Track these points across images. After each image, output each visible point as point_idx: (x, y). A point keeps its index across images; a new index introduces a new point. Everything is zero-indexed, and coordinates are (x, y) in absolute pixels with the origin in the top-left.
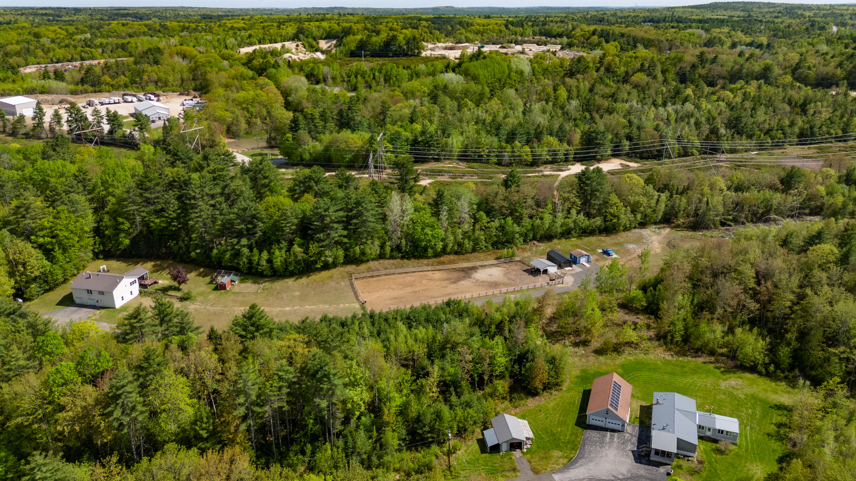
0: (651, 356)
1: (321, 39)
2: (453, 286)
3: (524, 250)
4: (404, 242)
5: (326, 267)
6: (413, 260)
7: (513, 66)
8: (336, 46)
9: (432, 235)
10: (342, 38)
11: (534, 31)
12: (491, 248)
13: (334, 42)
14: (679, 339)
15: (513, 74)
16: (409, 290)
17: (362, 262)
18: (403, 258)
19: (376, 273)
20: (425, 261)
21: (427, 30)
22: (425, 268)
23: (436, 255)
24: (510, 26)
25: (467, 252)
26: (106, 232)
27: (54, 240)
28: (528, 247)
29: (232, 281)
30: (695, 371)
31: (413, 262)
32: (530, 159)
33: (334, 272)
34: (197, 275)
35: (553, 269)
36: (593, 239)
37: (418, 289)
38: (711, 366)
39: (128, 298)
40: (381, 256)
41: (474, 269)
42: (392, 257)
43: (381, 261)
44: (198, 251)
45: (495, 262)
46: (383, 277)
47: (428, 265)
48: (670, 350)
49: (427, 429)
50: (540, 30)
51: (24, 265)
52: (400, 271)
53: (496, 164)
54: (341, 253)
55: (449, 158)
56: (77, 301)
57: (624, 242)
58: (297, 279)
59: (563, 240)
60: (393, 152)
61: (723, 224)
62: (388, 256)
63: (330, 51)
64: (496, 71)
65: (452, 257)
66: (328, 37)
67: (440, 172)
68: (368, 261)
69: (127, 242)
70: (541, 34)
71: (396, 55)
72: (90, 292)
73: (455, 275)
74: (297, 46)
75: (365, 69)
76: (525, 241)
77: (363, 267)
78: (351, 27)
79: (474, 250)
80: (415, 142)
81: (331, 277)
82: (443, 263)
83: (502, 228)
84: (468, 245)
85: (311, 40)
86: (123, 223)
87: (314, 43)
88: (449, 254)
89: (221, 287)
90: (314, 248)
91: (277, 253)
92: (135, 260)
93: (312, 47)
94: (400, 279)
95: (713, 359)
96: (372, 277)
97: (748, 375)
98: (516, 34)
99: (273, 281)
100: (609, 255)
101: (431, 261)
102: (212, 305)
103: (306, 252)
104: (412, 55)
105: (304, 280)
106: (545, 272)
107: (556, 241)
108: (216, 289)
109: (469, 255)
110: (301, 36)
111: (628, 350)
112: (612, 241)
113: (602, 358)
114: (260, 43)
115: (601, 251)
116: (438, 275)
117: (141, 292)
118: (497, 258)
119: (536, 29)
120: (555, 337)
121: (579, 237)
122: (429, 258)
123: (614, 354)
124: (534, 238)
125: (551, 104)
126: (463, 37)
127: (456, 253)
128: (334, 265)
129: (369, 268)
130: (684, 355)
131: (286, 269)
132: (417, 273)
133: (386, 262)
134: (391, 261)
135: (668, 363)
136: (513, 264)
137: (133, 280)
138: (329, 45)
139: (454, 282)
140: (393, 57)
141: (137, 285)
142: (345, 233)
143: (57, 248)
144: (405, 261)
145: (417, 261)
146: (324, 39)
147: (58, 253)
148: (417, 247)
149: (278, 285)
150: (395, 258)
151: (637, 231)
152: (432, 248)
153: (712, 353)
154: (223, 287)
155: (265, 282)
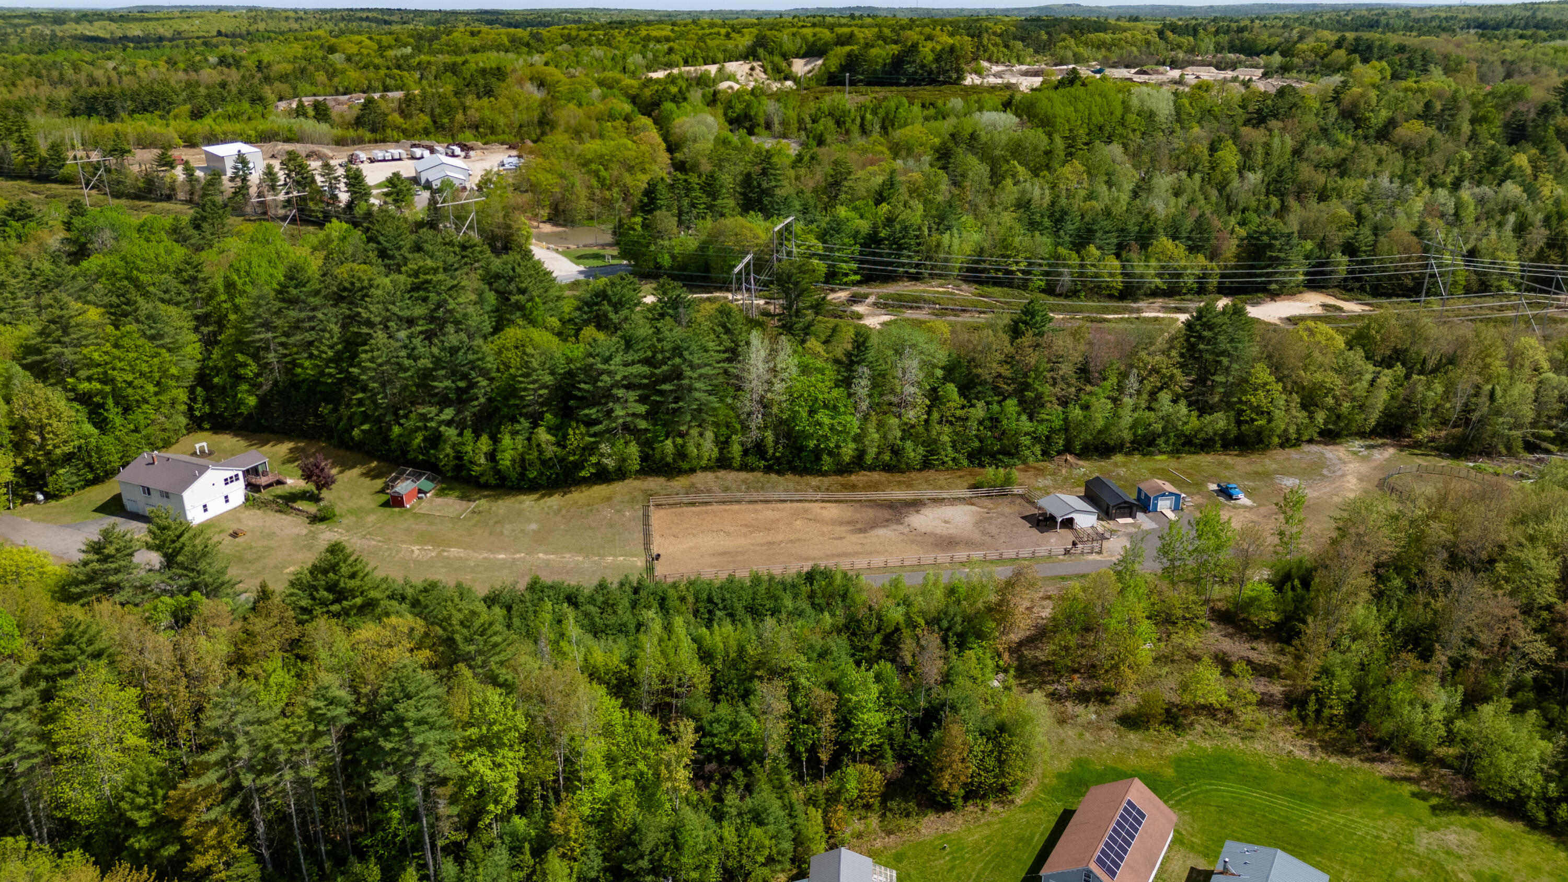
0: (1259, 746)
1: (797, 56)
2: (856, 538)
3: (1040, 472)
4: (769, 435)
5: (603, 476)
6: (789, 476)
7: (1135, 102)
8: (821, 70)
9: (832, 428)
12: (965, 463)
13: (819, 62)
14: (1339, 711)
15: (1131, 118)
16: (760, 538)
17: (680, 472)
18: (768, 470)
19: (704, 497)
20: (815, 481)
21: (998, 40)
22: (810, 494)
23: (842, 469)
24: (1169, 34)
25: (910, 468)
26: (216, 380)
27: (108, 388)
28: (1050, 466)
29: (420, 491)
30: (1360, 797)
31: (790, 480)
32: (1118, 282)
33: (618, 488)
34: (365, 475)
35: (1086, 520)
36: (1205, 460)
37: (780, 537)
38: (1407, 789)
39: (218, 508)
40: (723, 463)
41: (916, 505)
43: (721, 473)
44: (366, 427)
46: (715, 507)
47: (818, 489)
48: (1310, 734)
49: (644, 863)
50: (1231, 41)
51: (41, 429)
52: (755, 496)
53: (1043, 291)
54: (634, 450)
55: (940, 274)
56: (129, 506)
57: (1276, 472)
58: (543, 496)
59: (1137, 457)
60: (821, 258)
61: (1530, 447)
62: (737, 462)
64: (1095, 110)
65: (876, 476)
66: (810, 52)
67: (914, 302)
68: (693, 470)
69: (252, 401)
70: (1233, 49)
71: (914, 81)
72: (147, 491)
73: (870, 513)
74: (752, 69)
75: (848, 106)
76: (1045, 453)
77: (680, 482)
79: (926, 465)
80: (872, 240)
81: (609, 499)
82: (853, 487)
83: (994, 421)
84: (914, 453)
85: (777, 59)
86: (245, 365)
87: (784, 65)
88: (871, 468)
89: (396, 502)
90: (576, 436)
91: (507, 440)
92: (265, 436)
93: (779, 71)
94: (746, 513)
95: (1416, 770)
96: (693, 504)
97: (1499, 823)
99: (497, 498)
100: (1230, 497)
101: (827, 481)
102: (364, 537)
103: (561, 444)
104: (945, 83)
105: (555, 501)
106: (1068, 523)
107: (1119, 458)
108: (386, 504)
109: (914, 475)
110: (760, 51)
111: (1204, 721)
112: (1249, 468)
113: (1133, 737)
114: (686, 63)
115: (1213, 487)
116: (832, 511)
117: (247, 499)
118: (975, 487)
119: (1224, 39)
120: (1040, 674)
121: (1176, 452)
122: (824, 474)
123: (1166, 731)
124: (1068, 449)
125: (1197, 176)
126: (1070, 54)
127: (888, 468)
128: (620, 474)
129: (693, 485)
130: (1345, 751)
131: (523, 475)
132: (788, 505)
133: (730, 477)
134: (743, 475)
135: (1298, 766)
136: (1006, 501)
137: (233, 473)
138: (809, 67)
139: (861, 531)
140: (907, 85)
141: (241, 484)
142: (642, 409)
143: (110, 402)
144: (773, 476)
145: (797, 478)
146: (802, 57)
147: (113, 414)
148: (801, 449)
149: (504, 506)
150: (752, 470)
151: (1314, 448)
152: (831, 454)
153: (1417, 754)
154: (398, 501)
155: (483, 497)
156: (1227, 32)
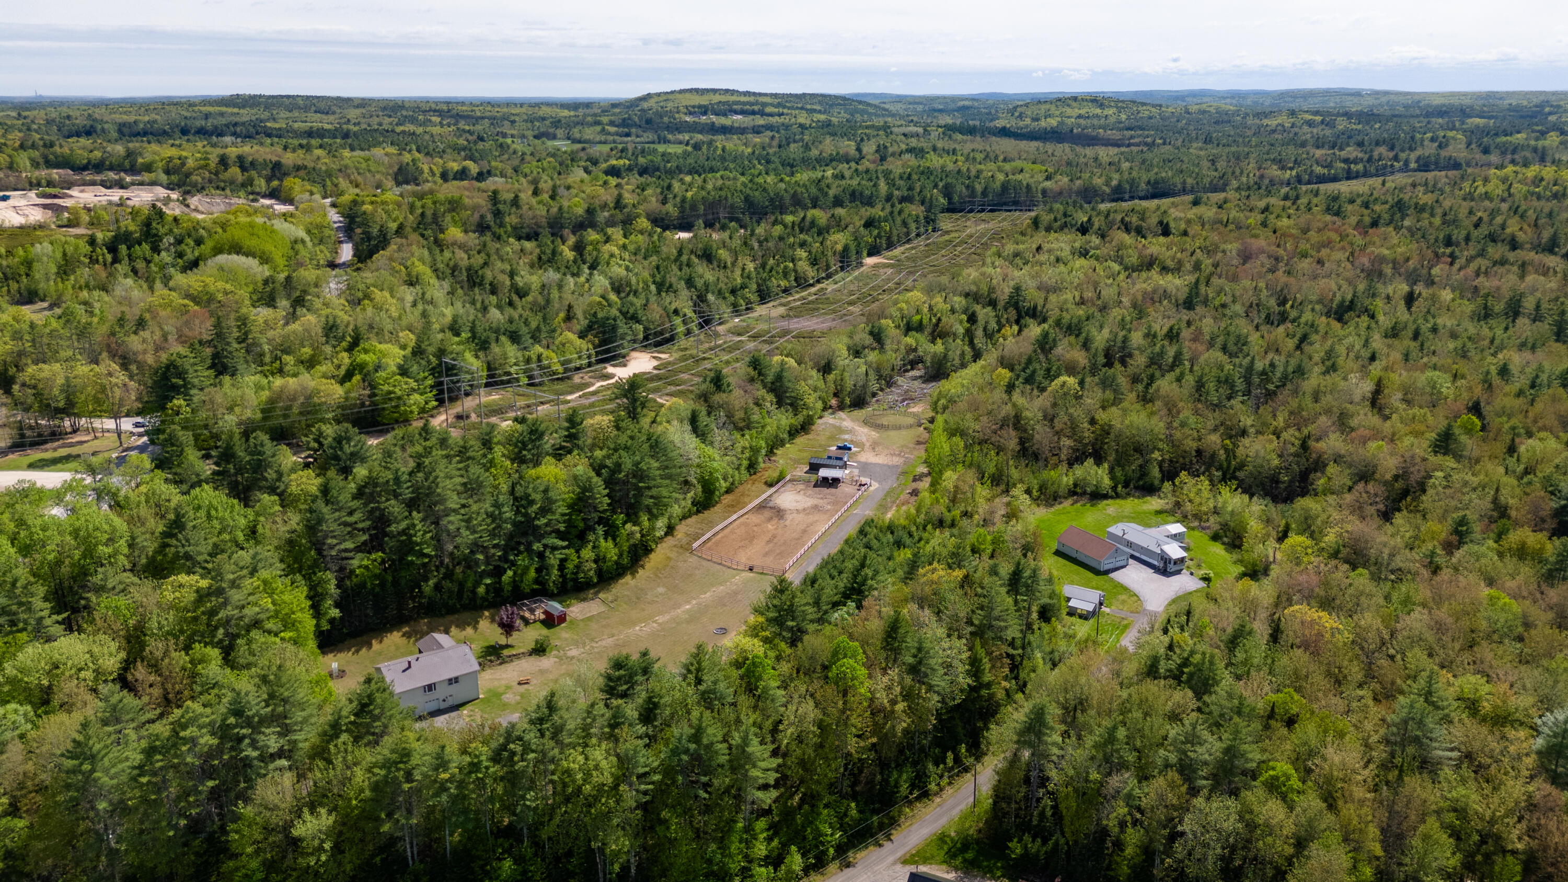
2: (790, 523)
6: (705, 512)
12: (748, 475)
16: (760, 542)
17: (672, 529)
18: (698, 512)
20: (717, 510)
25: (735, 487)
33: (662, 551)
37: (765, 538)
41: (768, 501)
42: (692, 514)
43: (684, 523)
45: (773, 489)
46: (714, 539)
57: (833, 435)
58: (633, 574)
59: (782, 449)
68: (674, 527)
73: (766, 512)
77: (679, 535)
81: (669, 558)
82: (734, 505)
94: (732, 535)
96: (705, 542)
99: (606, 589)
100: (849, 449)
101: (720, 507)
102: (595, 641)
105: (644, 573)
109: (740, 491)
112: (822, 437)
115: (834, 448)
116: (754, 518)
118: (770, 484)
121: (789, 441)
122: (714, 505)
129: (686, 534)
131: (620, 564)
132: (734, 524)
133: (690, 523)
134: (692, 520)
136: (791, 485)
139: (783, 519)
144: (701, 515)
145: (710, 511)
148: (708, 492)
149: (621, 590)
151: (821, 421)
152: (718, 489)
154: (562, 619)
155: (596, 594)
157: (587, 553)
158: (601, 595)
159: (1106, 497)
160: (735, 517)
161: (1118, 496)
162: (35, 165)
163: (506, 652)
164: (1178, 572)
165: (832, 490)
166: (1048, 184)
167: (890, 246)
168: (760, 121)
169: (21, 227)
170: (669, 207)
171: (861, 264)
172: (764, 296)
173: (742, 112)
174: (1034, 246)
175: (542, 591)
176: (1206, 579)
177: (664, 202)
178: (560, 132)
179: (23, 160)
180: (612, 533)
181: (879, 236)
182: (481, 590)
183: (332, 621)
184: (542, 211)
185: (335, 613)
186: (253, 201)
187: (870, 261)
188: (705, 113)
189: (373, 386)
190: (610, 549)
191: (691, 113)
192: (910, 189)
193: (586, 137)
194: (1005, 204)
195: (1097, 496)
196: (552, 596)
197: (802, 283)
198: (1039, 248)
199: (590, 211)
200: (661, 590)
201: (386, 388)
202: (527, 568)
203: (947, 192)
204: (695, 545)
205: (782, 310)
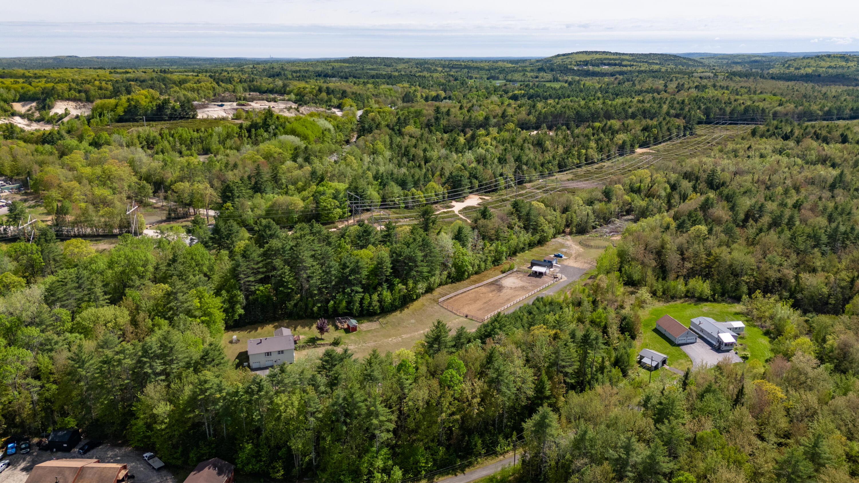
1: (14, 101)
2: (503, 294)
4: (453, 270)
5: (418, 298)
6: (458, 283)
8: (37, 109)
10: (45, 100)
11: (243, 88)
13: (34, 104)
16: (480, 302)
17: (434, 290)
18: (452, 282)
19: (448, 296)
20: (466, 283)
22: (471, 287)
23: (468, 277)
25: (482, 271)
33: (421, 301)
36: (541, 249)
37: (484, 301)
40: (443, 283)
41: (498, 281)
42: (446, 283)
43: (442, 287)
45: (504, 275)
46: (455, 298)
47: (470, 284)
52: (460, 291)
54: (424, 285)
57: (557, 248)
58: (401, 311)
59: (522, 253)
61: (594, 228)
63: (32, 115)
65: (477, 276)
66: (24, 98)
70: (251, 90)
71: (171, 118)
72: (268, 354)
73: (493, 287)
76: (506, 257)
77: (435, 294)
78: (53, 88)
79: (485, 269)
81: (424, 305)
82: (476, 281)
84: (483, 265)
87: (6, 106)
90: (411, 284)
91: (385, 293)
93: (6, 111)
95: (683, 300)
96: (449, 299)
98: (227, 90)
99: (385, 317)
101: (470, 281)
103: (406, 289)
104: (189, 118)
105: (406, 311)
106: (545, 273)
108: (346, 333)
109: (484, 274)
111: (644, 305)
112: (551, 249)
115: (552, 256)
116: (484, 289)
118: (503, 272)
119: (245, 85)
121: (529, 249)
122: (466, 279)
127: (476, 273)
128: (422, 295)
129: (440, 294)
130: (668, 302)
131: (393, 305)
132: (471, 291)
136: (517, 273)
138: (27, 107)
139: (500, 292)
146: (19, 101)
148: (460, 272)
150: (448, 284)
152: (467, 271)
153: (680, 297)
154: (354, 329)
155: (378, 319)
156: (245, 81)
157: (375, 297)
158: (380, 320)
159: (707, 300)
160: (473, 287)
161: (715, 301)
162: (245, 90)
163: (319, 342)
164: (728, 351)
165: (538, 279)
166: (779, 108)
167: (657, 142)
168: (618, 69)
169: (216, 119)
170: (531, 117)
171: (633, 152)
172: (562, 167)
173: (609, 64)
174: (747, 146)
175: (349, 314)
176: (745, 358)
177: (529, 114)
178: (501, 76)
179: (240, 88)
180: (391, 287)
181: (649, 136)
182: (315, 309)
183: (240, 315)
184: (460, 118)
185: (241, 311)
186: (329, 109)
187: (639, 151)
188: (586, 65)
189: (317, 203)
190: (387, 295)
191: (578, 65)
192: (682, 109)
193: (514, 78)
194: (745, 120)
195: (701, 299)
196: (354, 317)
197: (589, 161)
198: (750, 147)
199: (487, 118)
200: (413, 321)
201: (325, 204)
202: (342, 300)
203: (707, 112)
204: (441, 300)
205: (570, 176)
